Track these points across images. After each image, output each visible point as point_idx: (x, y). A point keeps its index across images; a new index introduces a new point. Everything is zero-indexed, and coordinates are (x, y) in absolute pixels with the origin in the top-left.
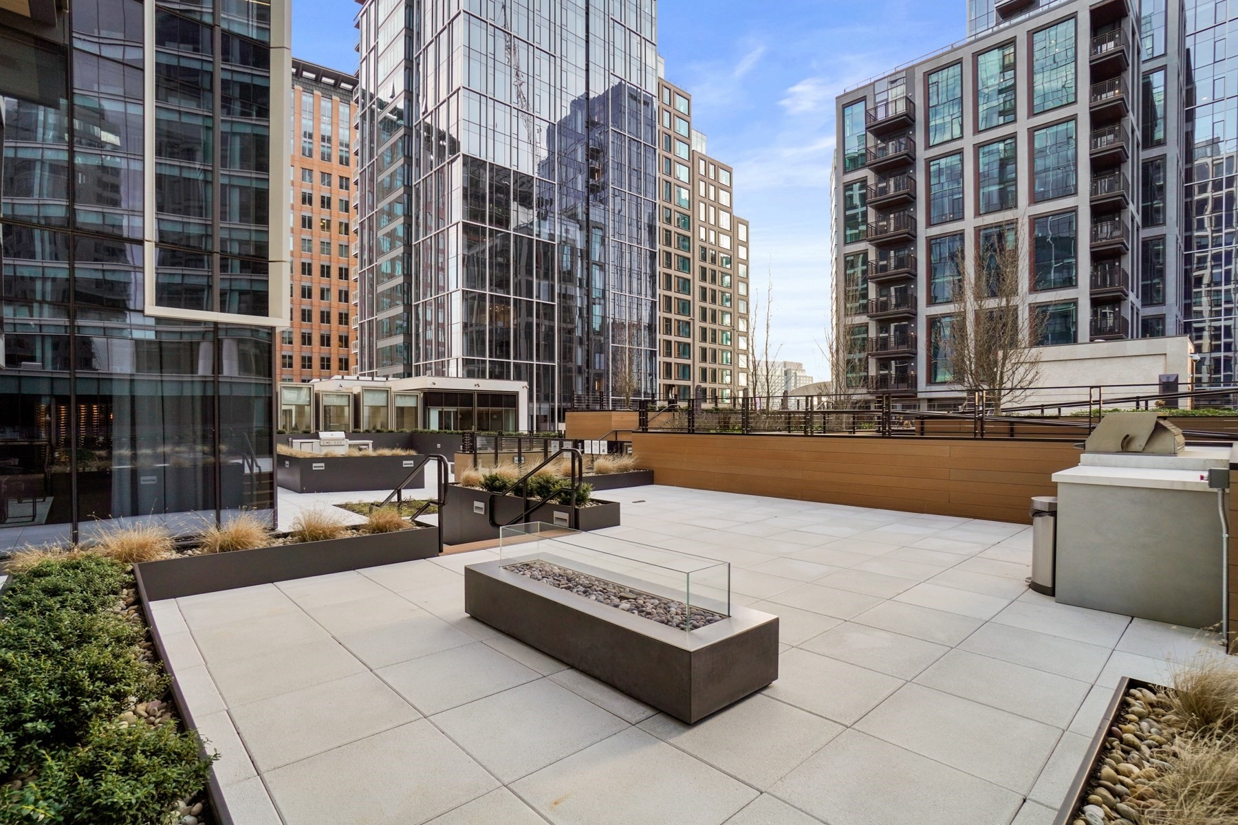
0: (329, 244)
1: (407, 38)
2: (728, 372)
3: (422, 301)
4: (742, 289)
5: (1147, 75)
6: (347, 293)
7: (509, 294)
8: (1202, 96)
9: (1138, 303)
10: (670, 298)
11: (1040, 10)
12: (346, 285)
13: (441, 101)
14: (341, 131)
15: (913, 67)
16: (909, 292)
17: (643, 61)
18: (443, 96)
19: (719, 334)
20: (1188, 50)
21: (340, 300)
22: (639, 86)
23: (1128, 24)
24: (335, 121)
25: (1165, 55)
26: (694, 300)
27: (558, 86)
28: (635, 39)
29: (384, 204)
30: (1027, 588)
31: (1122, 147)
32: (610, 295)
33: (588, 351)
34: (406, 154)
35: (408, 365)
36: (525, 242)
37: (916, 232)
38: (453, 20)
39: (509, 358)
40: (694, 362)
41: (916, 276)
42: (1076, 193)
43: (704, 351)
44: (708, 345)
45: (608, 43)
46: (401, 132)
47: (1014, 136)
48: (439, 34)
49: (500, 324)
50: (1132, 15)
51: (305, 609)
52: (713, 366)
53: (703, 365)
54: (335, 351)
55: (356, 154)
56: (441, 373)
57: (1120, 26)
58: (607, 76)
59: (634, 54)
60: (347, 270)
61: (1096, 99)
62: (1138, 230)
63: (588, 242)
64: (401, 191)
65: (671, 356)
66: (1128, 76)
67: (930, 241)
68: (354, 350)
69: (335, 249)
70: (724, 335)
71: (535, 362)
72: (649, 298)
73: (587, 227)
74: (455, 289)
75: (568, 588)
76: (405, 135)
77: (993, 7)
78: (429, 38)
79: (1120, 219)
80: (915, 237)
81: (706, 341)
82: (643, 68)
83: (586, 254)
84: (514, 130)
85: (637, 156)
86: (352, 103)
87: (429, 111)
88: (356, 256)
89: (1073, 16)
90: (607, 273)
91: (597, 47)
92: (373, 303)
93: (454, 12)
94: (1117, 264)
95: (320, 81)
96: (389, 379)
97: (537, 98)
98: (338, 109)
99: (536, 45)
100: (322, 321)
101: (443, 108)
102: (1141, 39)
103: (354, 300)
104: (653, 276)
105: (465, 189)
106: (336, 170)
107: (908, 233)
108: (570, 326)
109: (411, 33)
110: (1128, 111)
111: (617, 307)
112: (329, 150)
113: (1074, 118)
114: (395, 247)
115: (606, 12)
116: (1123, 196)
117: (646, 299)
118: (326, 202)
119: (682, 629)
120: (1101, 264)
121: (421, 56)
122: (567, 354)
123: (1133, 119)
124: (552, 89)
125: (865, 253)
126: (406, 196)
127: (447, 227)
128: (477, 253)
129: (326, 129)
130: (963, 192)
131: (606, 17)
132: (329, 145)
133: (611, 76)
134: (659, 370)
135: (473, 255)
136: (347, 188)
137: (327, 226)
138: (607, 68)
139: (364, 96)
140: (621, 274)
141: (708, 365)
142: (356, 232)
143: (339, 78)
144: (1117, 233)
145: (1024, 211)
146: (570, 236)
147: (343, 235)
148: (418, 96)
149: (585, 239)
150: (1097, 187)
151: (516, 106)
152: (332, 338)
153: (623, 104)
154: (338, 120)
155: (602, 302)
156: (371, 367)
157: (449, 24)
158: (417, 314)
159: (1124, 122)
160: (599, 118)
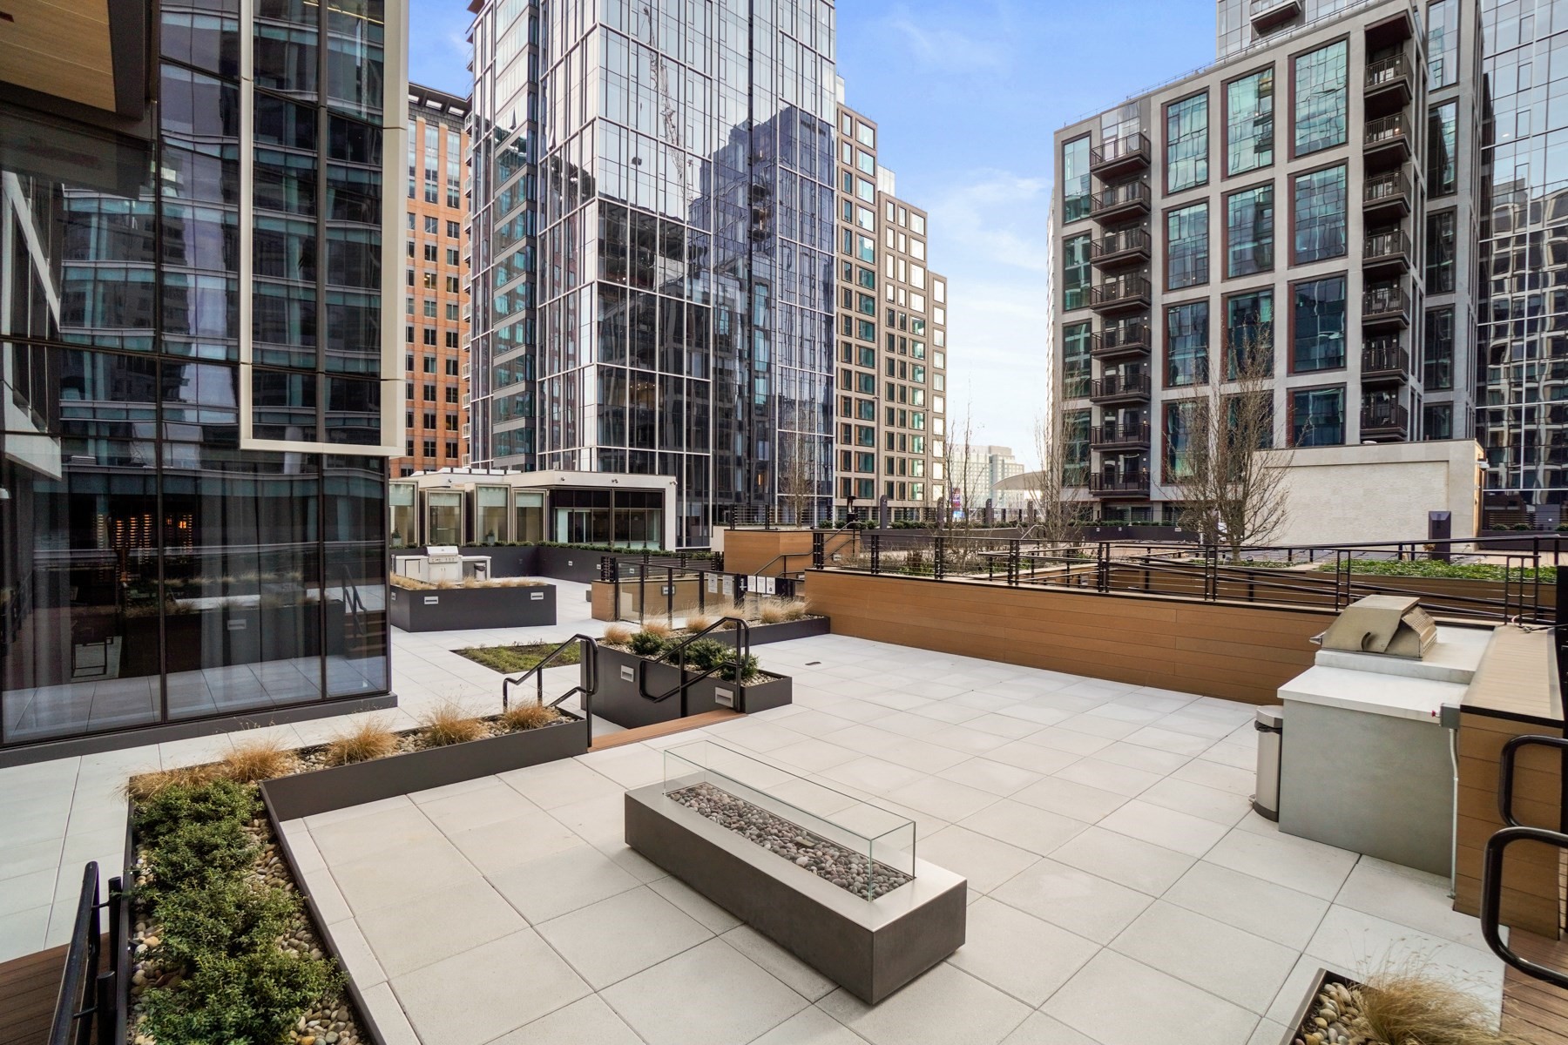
0: (434, 303)
1: (531, 56)
2: (921, 462)
3: (548, 377)
4: (938, 361)
5: (1434, 109)
6: (456, 364)
7: (654, 369)
8: (1503, 133)
9: (1420, 388)
10: (850, 372)
11: (1305, 29)
12: (455, 354)
13: (572, 134)
14: (449, 165)
15: (1148, 96)
16: (1142, 372)
17: (819, 83)
18: (575, 128)
19: (909, 417)
20: (1486, 76)
21: (448, 373)
22: (813, 114)
23: (1412, 48)
24: (442, 154)
25: (1457, 84)
26: (879, 375)
27: (715, 115)
28: (808, 55)
29: (502, 258)
30: (1250, 808)
31: (1402, 199)
32: (777, 369)
33: (749, 438)
34: (529, 197)
35: (531, 455)
36: (673, 306)
37: (1150, 298)
38: (587, 36)
39: (653, 447)
40: (878, 450)
41: (1150, 352)
42: (1345, 255)
43: (891, 436)
44: (895, 430)
45: (776, 62)
46: (524, 170)
47: (1270, 183)
48: (570, 52)
49: (643, 406)
50: (1416, 38)
51: (447, 835)
52: (902, 455)
53: (890, 454)
54: (441, 434)
55: (469, 195)
56: (570, 465)
57: (1402, 51)
58: (774, 101)
59: (807, 74)
60: (456, 335)
61: (1371, 139)
62: (1421, 299)
63: (750, 304)
64: (523, 243)
65: (850, 443)
66: (1411, 111)
67: (1167, 309)
68: (465, 435)
69: (441, 310)
70: (916, 417)
71: (685, 453)
72: (824, 372)
73: (749, 285)
74: (588, 363)
75: (741, 829)
76: (528, 174)
77: (1248, 20)
78: (557, 57)
79: (1399, 286)
80: (1150, 304)
81: (893, 424)
82: (818, 92)
83: (748, 320)
84: (661, 170)
85: (811, 200)
86: (464, 131)
87: (558, 146)
88: (468, 320)
89: (1345, 38)
90: (773, 343)
91: (763, 66)
92: (488, 379)
93: (588, 26)
94: (1395, 341)
95: (425, 106)
96: (509, 472)
97: (689, 130)
98: (446, 139)
99: (688, 65)
100: (426, 398)
101: (575, 143)
102: (1428, 64)
103: (465, 374)
104: (829, 345)
105: (601, 243)
106: (443, 213)
107: (1140, 300)
108: (728, 406)
109: (536, 51)
110: (1410, 155)
111: (784, 381)
112: (435, 189)
113: (1344, 162)
114: (515, 311)
115: (774, 24)
116: (1403, 258)
117: (821, 374)
118: (431, 253)
119: (864, 897)
120: (1375, 341)
121: (548, 78)
122: (724, 442)
123: (1416, 164)
124: (708, 118)
125: (1089, 323)
126: (529, 249)
127: (579, 287)
128: (615, 316)
129: (431, 163)
130: (1208, 251)
131: (774, 29)
132: (435, 183)
133: (779, 102)
134: (837, 460)
135: (610, 319)
136: (457, 235)
137: (432, 281)
138: (774, 92)
139: (478, 124)
140: (790, 344)
141: (896, 454)
142: (468, 291)
143: (447, 102)
144: (1395, 304)
145: (1282, 276)
146: (728, 295)
147: (452, 293)
148: (544, 126)
149: (747, 301)
150: (1371, 247)
151: (664, 140)
152: (438, 419)
153: (794, 136)
154: (446, 151)
155: (767, 376)
156: (485, 456)
157: (582, 40)
158: (542, 392)
159: (1405, 168)
160: (764, 154)
